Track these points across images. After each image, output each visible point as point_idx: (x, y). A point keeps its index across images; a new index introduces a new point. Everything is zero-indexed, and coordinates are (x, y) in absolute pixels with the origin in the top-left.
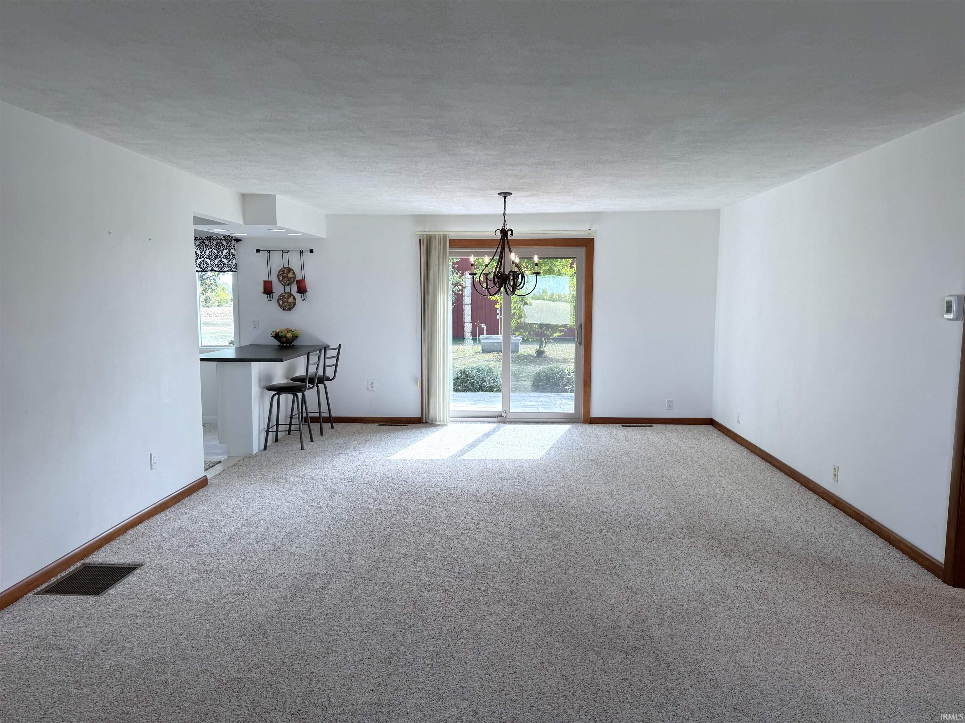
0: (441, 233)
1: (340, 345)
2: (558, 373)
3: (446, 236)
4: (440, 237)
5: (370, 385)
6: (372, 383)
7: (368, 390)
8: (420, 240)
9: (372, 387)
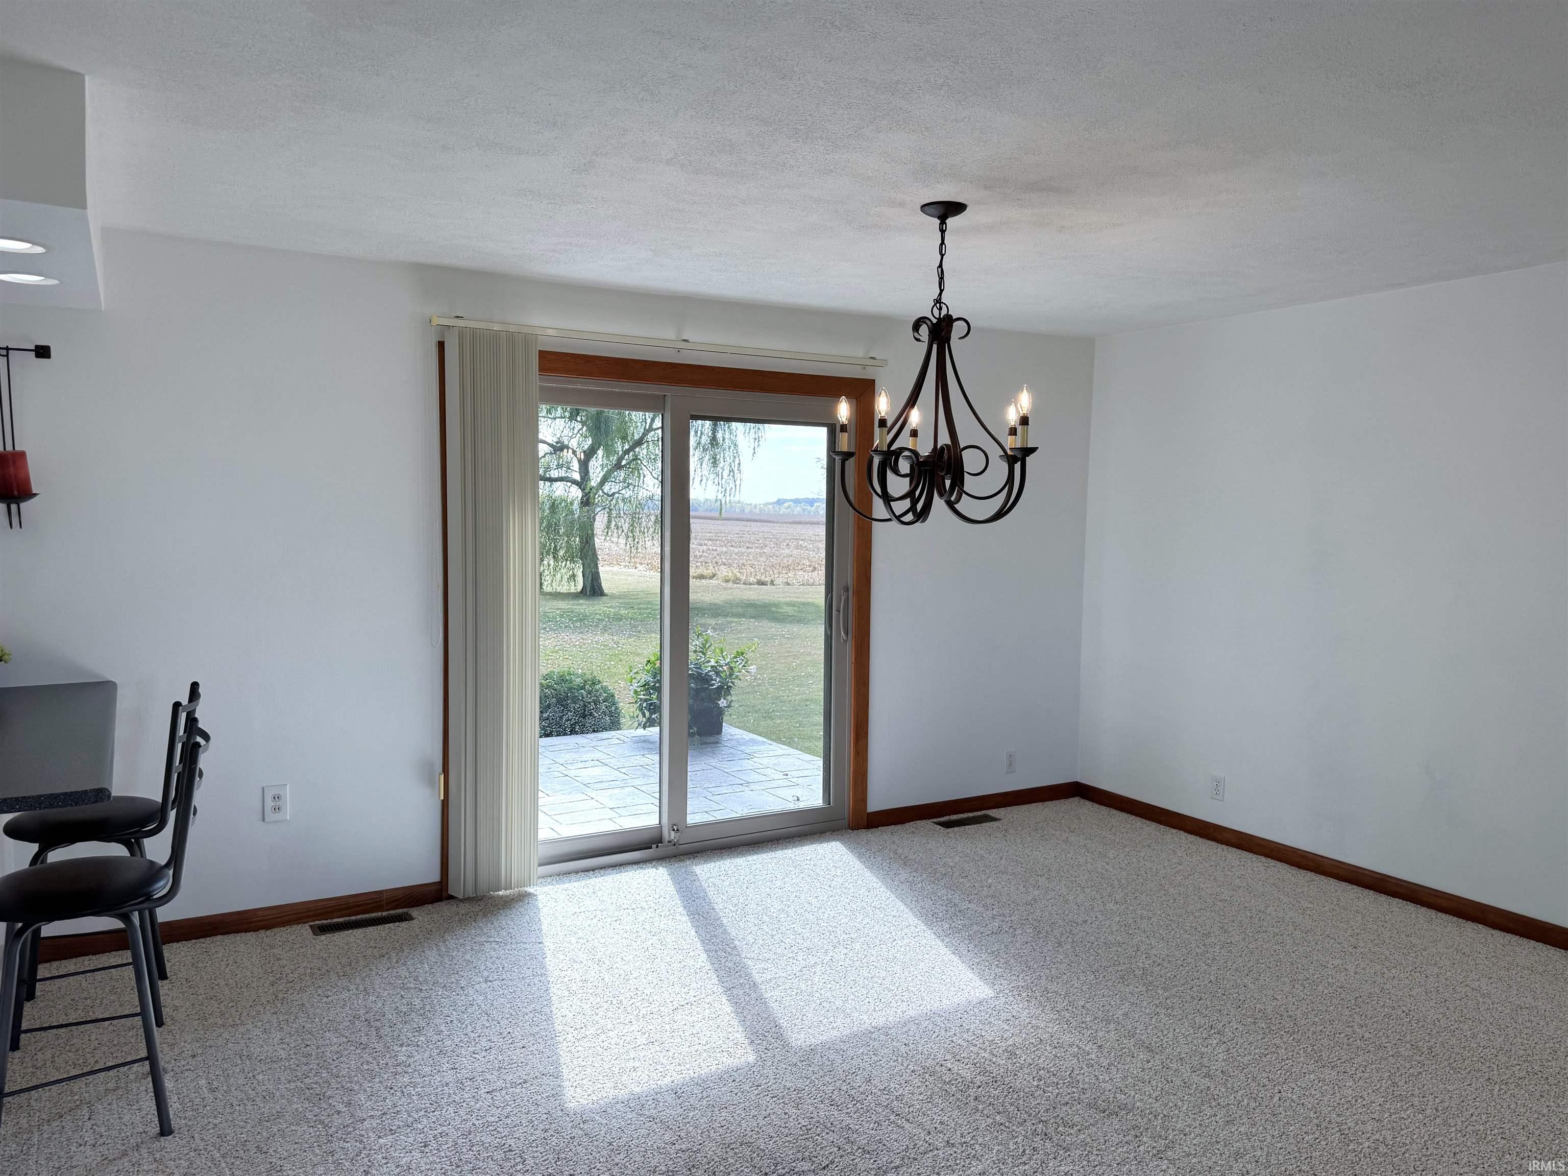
0: (512, 329)
1: (195, 686)
2: (583, 688)
3: (528, 339)
4: (511, 338)
5: (269, 804)
6: (276, 798)
7: (264, 820)
8: (441, 345)
9: (277, 809)
